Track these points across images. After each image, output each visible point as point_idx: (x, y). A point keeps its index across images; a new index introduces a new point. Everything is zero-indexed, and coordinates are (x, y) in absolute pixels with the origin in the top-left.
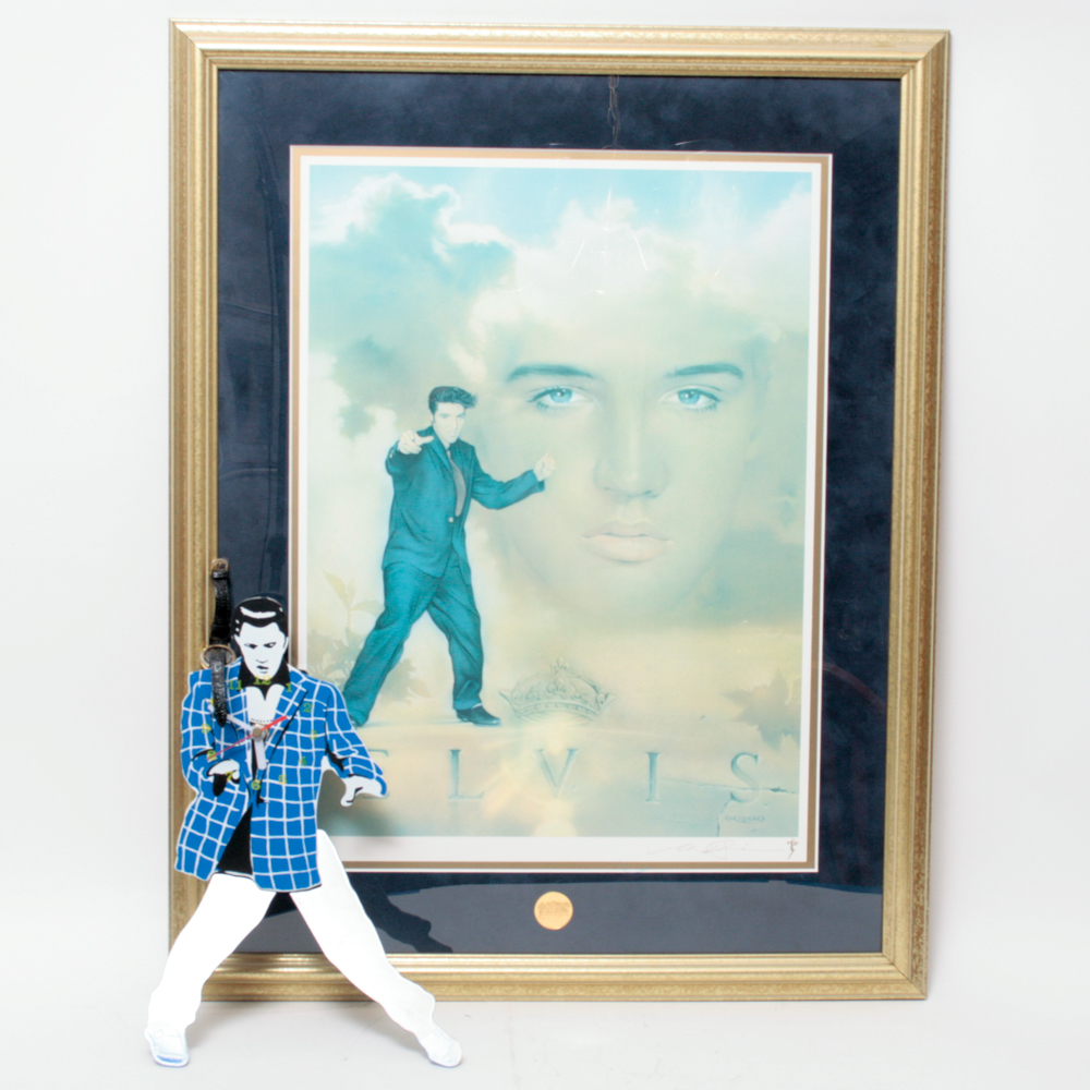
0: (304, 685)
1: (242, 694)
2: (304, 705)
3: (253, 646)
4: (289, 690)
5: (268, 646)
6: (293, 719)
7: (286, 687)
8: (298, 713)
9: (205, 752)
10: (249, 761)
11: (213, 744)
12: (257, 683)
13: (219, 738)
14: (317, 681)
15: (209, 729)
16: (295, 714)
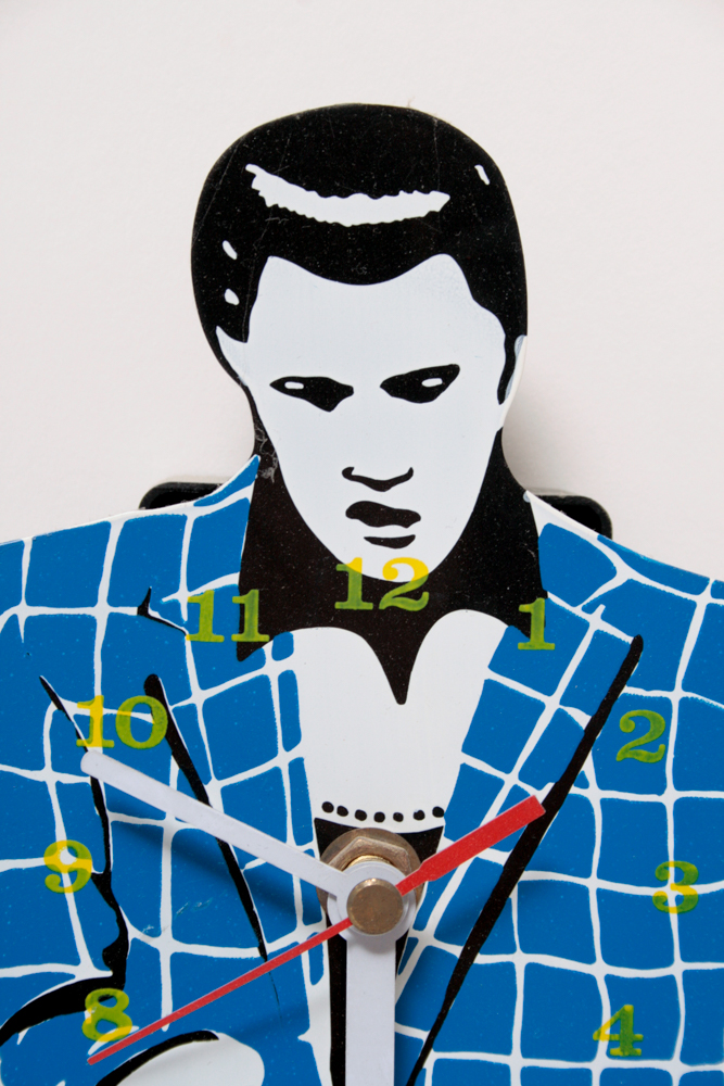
0: (621, 605)
1: (272, 669)
2: (625, 722)
3: (325, 393)
4: (538, 640)
5: (409, 387)
6: (557, 799)
7: (521, 624)
8: (588, 768)
9: (72, 998)
10: (318, 1036)
11: (115, 954)
12: (355, 601)
13: (152, 925)
14: (695, 583)
15: (88, 867)
16: (571, 774)
